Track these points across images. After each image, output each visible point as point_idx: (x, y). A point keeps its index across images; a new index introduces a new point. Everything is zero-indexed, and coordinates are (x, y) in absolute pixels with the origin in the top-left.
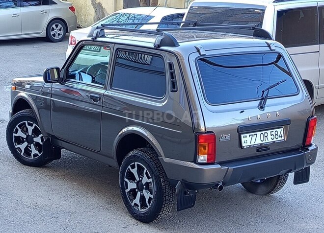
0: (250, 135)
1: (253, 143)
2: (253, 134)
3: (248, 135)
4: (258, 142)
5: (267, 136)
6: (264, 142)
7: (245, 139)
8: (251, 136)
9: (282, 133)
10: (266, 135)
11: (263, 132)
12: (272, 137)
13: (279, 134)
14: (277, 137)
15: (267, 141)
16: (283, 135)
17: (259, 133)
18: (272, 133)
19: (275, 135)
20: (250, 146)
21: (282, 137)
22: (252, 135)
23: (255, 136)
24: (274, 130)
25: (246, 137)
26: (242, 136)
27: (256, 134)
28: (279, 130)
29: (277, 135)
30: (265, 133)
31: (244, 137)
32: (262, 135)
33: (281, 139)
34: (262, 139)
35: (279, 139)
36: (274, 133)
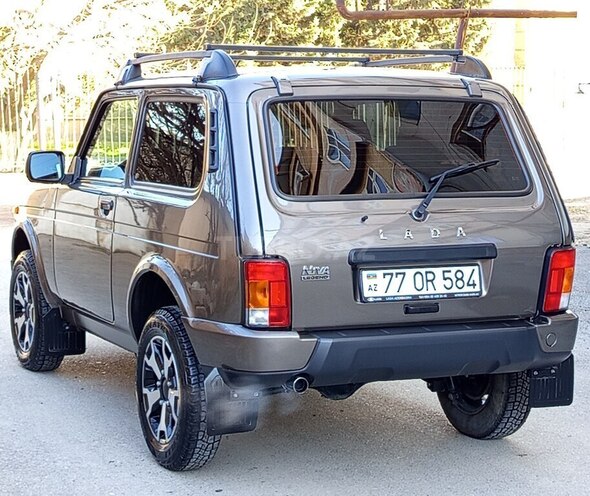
0: (385, 275)
1: (392, 292)
2: (394, 271)
3: (380, 273)
4: (408, 290)
5: (432, 281)
6: (424, 292)
7: (372, 282)
8: (388, 277)
9: (476, 277)
10: (430, 277)
11: (423, 271)
12: (448, 283)
13: (466, 279)
14: (460, 284)
15: (431, 291)
16: (477, 282)
17: (410, 272)
18: (447, 275)
19: (454, 280)
20: (383, 298)
21: (474, 285)
22: (392, 274)
23: (400, 277)
24: (454, 269)
25: (375, 277)
26: (365, 274)
27: (404, 274)
28: (467, 270)
29: (461, 279)
30: (427, 273)
31: (368, 277)
32: (418, 277)
33: (471, 289)
34: (419, 286)
35: (467, 289)
36: (451, 275)
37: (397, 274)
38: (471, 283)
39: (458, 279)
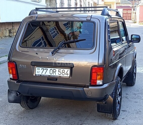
0: (42, 69)
1: (43, 74)
2: (45, 68)
3: (41, 68)
4: (48, 74)
5: (55, 72)
6: (52, 75)
7: (38, 70)
8: (43, 70)
9: (69, 72)
10: (55, 71)
11: (53, 69)
12: (60, 73)
13: (65, 73)
14: (63, 74)
15: (54, 75)
16: (69, 74)
17: (49, 69)
18: (60, 71)
19: (62, 72)
20: (41, 75)
22: (44, 69)
23: (46, 70)
24: (62, 69)
25: (39, 69)
27: (47, 69)
28: (66, 70)
29: (64, 72)
30: (54, 70)
31: (38, 69)
32: (51, 70)
33: (66, 75)
34: (51, 73)
35: (65, 75)
36: (61, 71)
37: (45, 69)
38: (67, 74)
39: (63, 72)
